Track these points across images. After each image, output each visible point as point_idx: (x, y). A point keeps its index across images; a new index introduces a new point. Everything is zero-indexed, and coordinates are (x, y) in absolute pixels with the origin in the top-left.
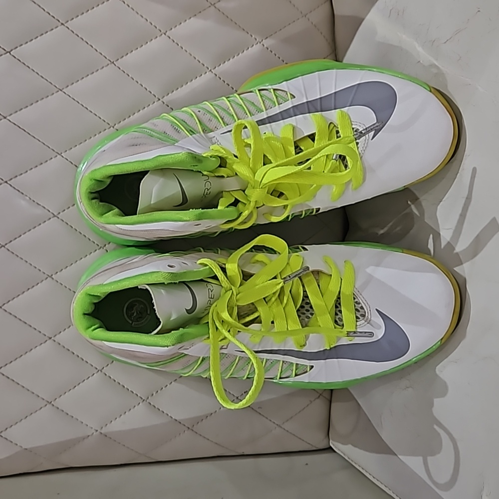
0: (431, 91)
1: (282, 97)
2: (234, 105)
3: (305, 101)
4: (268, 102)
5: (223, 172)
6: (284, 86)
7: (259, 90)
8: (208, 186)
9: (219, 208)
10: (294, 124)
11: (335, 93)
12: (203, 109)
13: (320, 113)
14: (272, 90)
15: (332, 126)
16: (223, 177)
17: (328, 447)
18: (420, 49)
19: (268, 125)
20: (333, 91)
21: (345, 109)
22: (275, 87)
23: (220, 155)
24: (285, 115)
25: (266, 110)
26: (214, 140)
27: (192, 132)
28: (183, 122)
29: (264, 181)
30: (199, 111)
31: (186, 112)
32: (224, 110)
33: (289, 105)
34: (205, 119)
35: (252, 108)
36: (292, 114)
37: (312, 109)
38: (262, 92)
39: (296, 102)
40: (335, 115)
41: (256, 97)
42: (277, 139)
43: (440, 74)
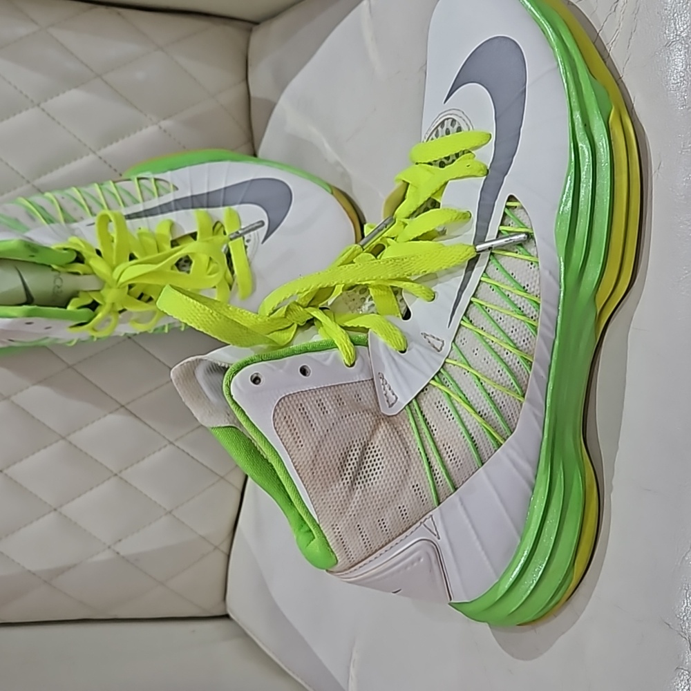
0: (332, 193)
1: (163, 188)
2: (106, 194)
3: (189, 194)
4: (146, 193)
5: (78, 267)
6: (167, 176)
7: (139, 179)
8: (58, 283)
9: (69, 308)
10: (174, 220)
11: (225, 188)
12: (68, 195)
13: (205, 209)
14: (153, 180)
15: (218, 225)
16: (77, 274)
17: (224, 614)
18: (327, 146)
19: (144, 219)
20: (223, 186)
21: (235, 207)
22: (157, 176)
23: (78, 249)
24: (165, 209)
25: (144, 200)
26: (77, 232)
27: (50, 220)
28: (41, 209)
29: (122, 280)
30: (63, 198)
31: (48, 198)
32: (93, 198)
33: (169, 198)
34: (69, 207)
35: (127, 199)
36: (173, 208)
37: (196, 203)
38: (142, 181)
39: (179, 195)
40: (222, 213)
41: (133, 186)
42: (153, 235)
43: (344, 174)
